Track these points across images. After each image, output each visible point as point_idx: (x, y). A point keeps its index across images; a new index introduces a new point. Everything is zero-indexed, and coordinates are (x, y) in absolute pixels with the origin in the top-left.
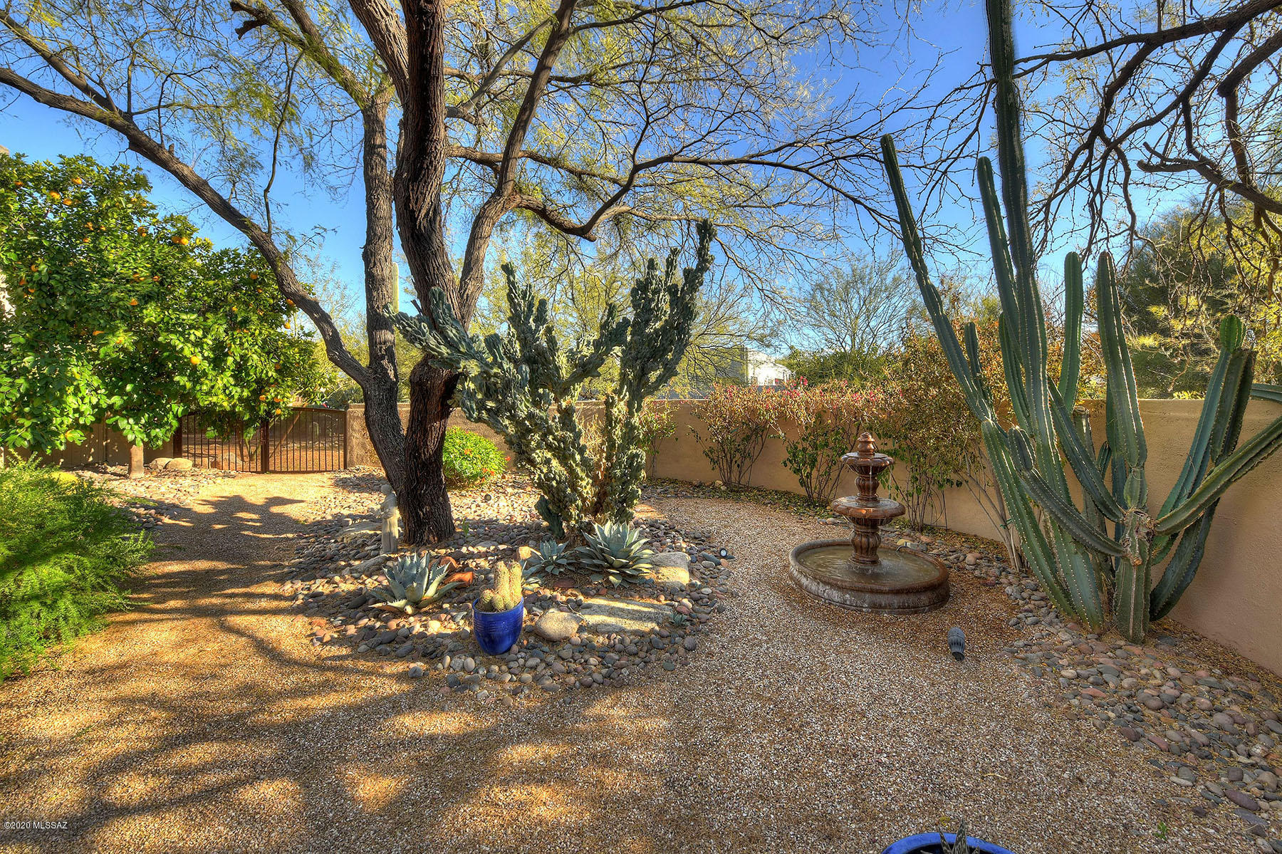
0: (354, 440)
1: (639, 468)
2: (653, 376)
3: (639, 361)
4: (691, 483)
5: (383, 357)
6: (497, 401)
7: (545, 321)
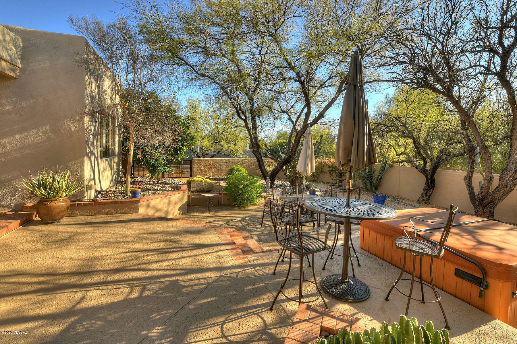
0: (195, 169)
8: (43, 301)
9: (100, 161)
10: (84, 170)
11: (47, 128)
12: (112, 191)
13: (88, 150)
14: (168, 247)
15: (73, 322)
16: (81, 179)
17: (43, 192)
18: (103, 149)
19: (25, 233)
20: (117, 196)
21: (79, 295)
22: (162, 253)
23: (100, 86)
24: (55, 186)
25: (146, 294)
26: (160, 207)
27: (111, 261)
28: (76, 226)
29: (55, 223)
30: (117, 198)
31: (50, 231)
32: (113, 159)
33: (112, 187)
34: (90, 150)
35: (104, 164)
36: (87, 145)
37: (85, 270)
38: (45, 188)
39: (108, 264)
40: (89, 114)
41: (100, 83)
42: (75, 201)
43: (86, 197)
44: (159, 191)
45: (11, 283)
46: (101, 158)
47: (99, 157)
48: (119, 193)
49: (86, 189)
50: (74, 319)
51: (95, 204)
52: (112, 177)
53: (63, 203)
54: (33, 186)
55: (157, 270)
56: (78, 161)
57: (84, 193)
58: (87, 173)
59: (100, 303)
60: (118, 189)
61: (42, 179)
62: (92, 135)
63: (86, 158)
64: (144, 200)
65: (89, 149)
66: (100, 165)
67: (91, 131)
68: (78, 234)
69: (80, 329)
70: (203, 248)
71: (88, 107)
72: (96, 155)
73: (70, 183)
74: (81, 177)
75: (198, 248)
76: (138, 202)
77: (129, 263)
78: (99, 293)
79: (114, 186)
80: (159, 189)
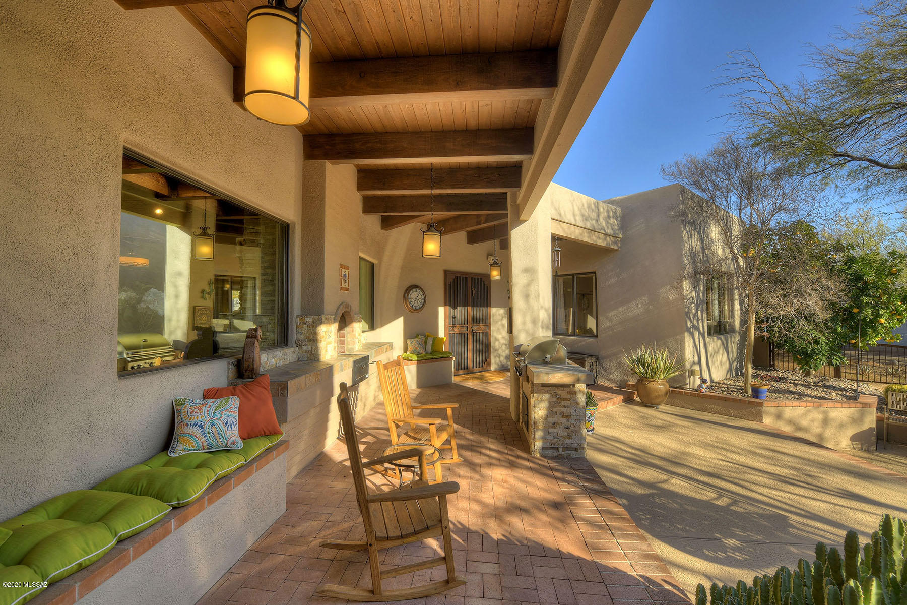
8: (633, 468)
9: (707, 339)
10: (684, 349)
11: (646, 299)
12: (727, 384)
13: (689, 324)
14: (791, 477)
15: (653, 493)
16: (681, 361)
17: (642, 369)
18: (713, 323)
19: (626, 410)
20: (732, 391)
21: (663, 477)
22: (777, 480)
23: (703, 237)
24: (652, 364)
25: (734, 508)
26: (804, 423)
27: (704, 463)
28: (675, 417)
29: (653, 407)
30: (730, 394)
31: (648, 415)
32: (731, 337)
33: (729, 379)
34: (693, 324)
35: (714, 343)
36: (688, 318)
37: (673, 460)
38: (643, 365)
39: (699, 464)
40: (690, 278)
41: (704, 232)
42: (675, 388)
43: (687, 384)
44: (812, 397)
45: (612, 445)
46: (710, 334)
47: (706, 333)
48: (737, 389)
49: (687, 374)
50: (655, 491)
51: (699, 396)
52: (731, 365)
53: (661, 387)
54: (634, 362)
55: (760, 494)
56: (678, 337)
57: (685, 378)
58: (689, 354)
59: (681, 491)
60: (737, 384)
61: (641, 356)
62: (695, 304)
63: (686, 334)
64: (773, 404)
65: (691, 322)
66: (708, 345)
67: (693, 299)
68: (674, 425)
69: (657, 500)
70: (864, 502)
71: (687, 268)
72: (702, 331)
73: (668, 363)
74: (682, 357)
75: (851, 497)
76: (761, 405)
77: (724, 473)
78: (682, 484)
79: (733, 379)
80: (813, 394)
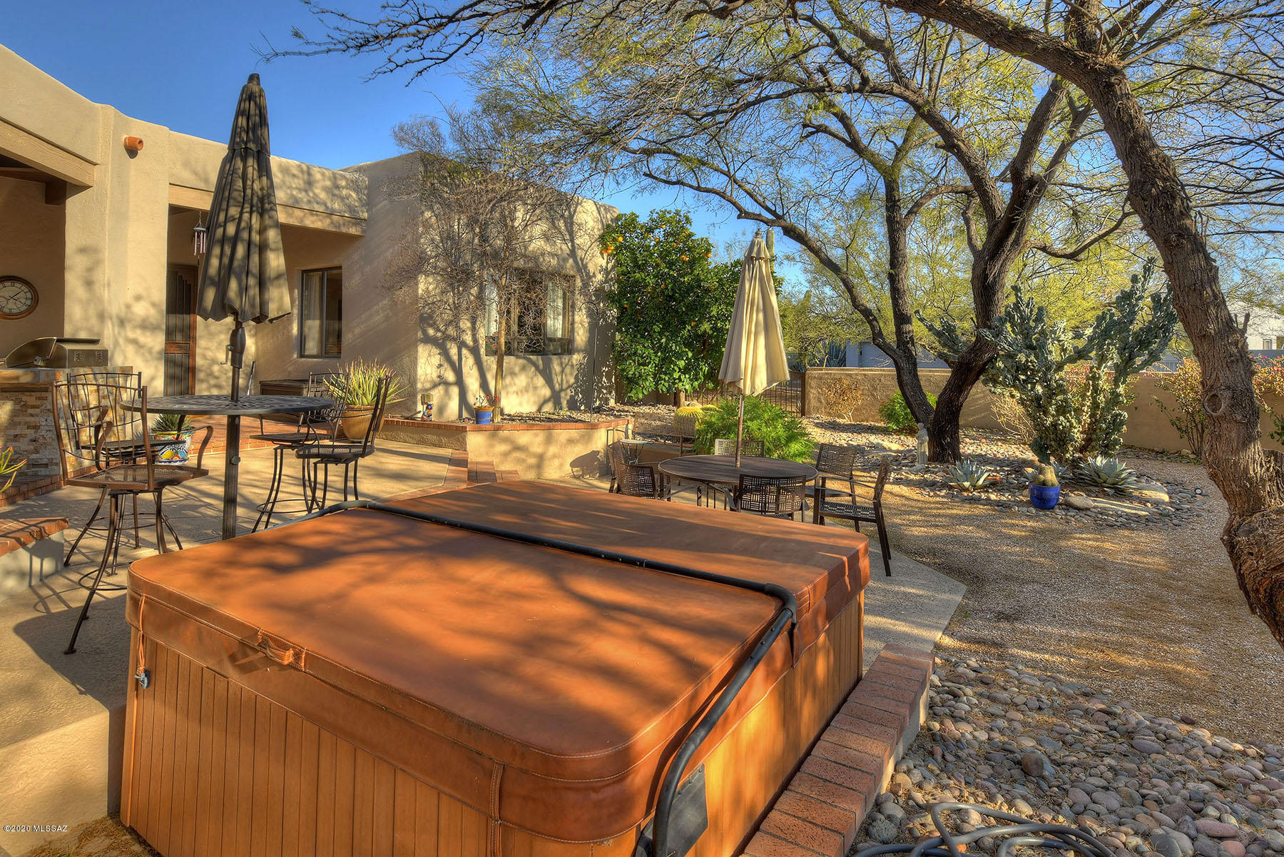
0: (812, 395)
1: (1122, 423)
2: (1138, 361)
3: (1127, 351)
4: (1153, 451)
5: (908, 343)
6: (1026, 375)
7: (1043, 321)
10: (416, 367)
11: (386, 302)
13: (432, 334)
16: (413, 383)
36: (429, 326)
43: (420, 412)
47: (483, 349)
49: (419, 398)
52: (556, 393)
56: (411, 352)
57: (416, 404)
58: (429, 373)
62: (450, 309)
63: (422, 348)
67: (446, 303)
72: (471, 344)
74: (414, 378)
76: (464, 429)
